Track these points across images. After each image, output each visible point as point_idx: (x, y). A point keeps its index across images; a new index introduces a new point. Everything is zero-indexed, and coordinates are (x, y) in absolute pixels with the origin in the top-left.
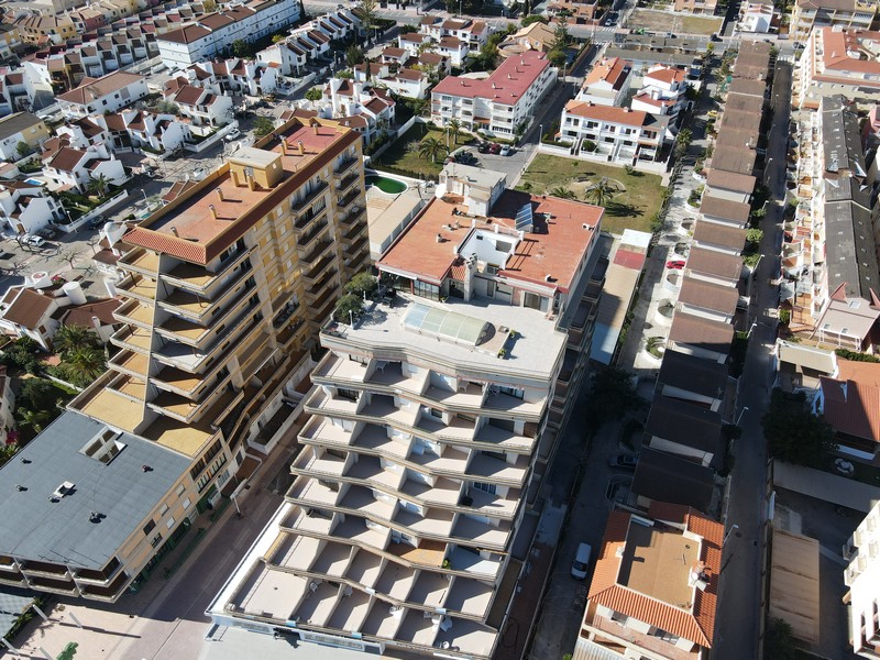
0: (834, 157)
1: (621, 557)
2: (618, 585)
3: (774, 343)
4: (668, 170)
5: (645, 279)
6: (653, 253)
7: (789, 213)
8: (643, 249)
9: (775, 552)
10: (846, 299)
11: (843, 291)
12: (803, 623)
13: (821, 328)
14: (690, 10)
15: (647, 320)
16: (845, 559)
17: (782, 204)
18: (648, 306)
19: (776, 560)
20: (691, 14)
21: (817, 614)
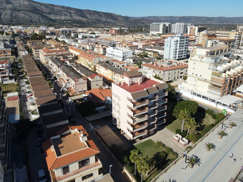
0: (58, 64)
1: (54, 150)
2: (58, 157)
3: (68, 99)
4: (16, 81)
5: (22, 103)
6: (21, 97)
7: (55, 78)
8: (17, 95)
9: (99, 134)
10: (78, 80)
11: (76, 79)
12: (117, 142)
13: (77, 91)
14: (4, 56)
15: (28, 110)
16: (115, 124)
17: (53, 78)
18: (27, 107)
19: (101, 135)
20: (4, 57)
21: (119, 138)
